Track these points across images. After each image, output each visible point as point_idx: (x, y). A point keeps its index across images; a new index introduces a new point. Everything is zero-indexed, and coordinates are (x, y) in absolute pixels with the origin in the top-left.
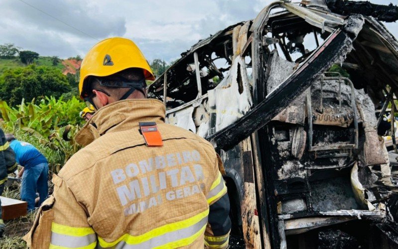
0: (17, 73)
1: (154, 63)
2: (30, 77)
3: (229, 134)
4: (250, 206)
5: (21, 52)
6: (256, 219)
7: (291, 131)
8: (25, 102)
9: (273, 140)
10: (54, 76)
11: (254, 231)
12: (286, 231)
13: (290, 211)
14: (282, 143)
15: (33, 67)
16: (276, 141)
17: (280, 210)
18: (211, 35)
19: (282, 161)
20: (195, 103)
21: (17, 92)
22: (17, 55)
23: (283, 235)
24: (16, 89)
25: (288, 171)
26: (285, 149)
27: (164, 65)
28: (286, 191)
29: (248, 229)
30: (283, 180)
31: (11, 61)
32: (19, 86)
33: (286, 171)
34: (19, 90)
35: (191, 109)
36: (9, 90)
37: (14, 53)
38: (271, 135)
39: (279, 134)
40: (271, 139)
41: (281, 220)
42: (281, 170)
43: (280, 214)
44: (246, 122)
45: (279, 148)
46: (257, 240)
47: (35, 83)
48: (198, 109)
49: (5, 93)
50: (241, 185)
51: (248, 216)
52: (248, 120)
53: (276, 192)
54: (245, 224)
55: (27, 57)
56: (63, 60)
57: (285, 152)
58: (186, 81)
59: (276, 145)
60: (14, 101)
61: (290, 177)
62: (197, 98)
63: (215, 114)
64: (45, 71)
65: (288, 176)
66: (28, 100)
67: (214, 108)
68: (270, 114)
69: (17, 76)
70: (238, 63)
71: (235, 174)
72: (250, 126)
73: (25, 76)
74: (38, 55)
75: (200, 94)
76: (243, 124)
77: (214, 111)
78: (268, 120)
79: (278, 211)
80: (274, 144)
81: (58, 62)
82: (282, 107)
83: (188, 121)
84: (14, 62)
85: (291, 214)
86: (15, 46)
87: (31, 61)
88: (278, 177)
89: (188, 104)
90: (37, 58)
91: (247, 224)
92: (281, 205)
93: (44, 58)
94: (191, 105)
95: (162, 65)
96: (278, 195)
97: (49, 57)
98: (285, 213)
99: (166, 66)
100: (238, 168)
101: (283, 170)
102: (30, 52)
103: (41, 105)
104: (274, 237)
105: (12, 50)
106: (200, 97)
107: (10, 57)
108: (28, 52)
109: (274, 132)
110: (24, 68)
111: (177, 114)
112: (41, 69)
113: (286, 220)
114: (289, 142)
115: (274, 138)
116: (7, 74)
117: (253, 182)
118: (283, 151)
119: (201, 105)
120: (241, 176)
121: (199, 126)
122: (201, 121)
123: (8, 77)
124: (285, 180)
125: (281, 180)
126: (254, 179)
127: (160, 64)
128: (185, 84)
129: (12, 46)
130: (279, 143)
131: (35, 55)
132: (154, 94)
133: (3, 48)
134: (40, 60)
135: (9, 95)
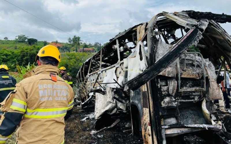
0: (27, 50)
1: (95, 44)
2: (32, 52)
3: (135, 82)
4: (146, 121)
5: (29, 39)
6: (149, 128)
7: (169, 81)
8: (30, 64)
9: (159, 85)
11: (148, 135)
12: (166, 134)
13: (168, 124)
15: (34, 47)
17: (162, 123)
18: (125, 30)
21: (26, 59)
22: (26, 40)
23: (164, 137)
24: (26, 58)
26: (166, 90)
27: (100, 45)
28: (166, 113)
29: (145, 133)
30: (164, 107)
31: (23, 43)
32: (27, 56)
33: (166, 102)
34: (27, 58)
35: (115, 69)
36: (22, 58)
37: (25, 39)
38: (158, 83)
39: (162, 82)
41: (163, 128)
43: (163, 126)
45: (162, 90)
46: (150, 139)
47: (35, 55)
48: (118, 69)
49: (20, 60)
50: (141, 109)
51: (145, 126)
52: (146, 75)
53: (161, 114)
54: (143, 131)
55: (32, 42)
56: (49, 43)
57: (166, 92)
60: (24, 63)
62: (117, 63)
63: (127, 71)
65: (167, 105)
66: (32, 63)
67: (127, 68)
69: (26, 51)
70: (140, 45)
71: (138, 103)
72: (147, 78)
73: (30, 51)
74: (37, 40)
75: (119, 60)
76: (143, 77)
80: (159, 88)
83: (113, 75)
84: (25, 44)
85: (169, 126)
86: (26, 36)
87: (33, 44)
88: (162, 106)
90: (36, 42)
92: (163, 120)
93: (40, 42)
95: (99, 45)
97: (42, 41)
98: (165, 125)
99: (101, 46)
100: (139, 100)
101: (164, 102)
102: (33, 39)
104: (160, 138)
105: (24, 38)
106: (119, 62)
107: (23, 41)
109: (159, 81)
110: (30, 47)
111: (107, 71)
112: (38, 48)
113: (166, 129)
114: (168, 87)
116: (21, 50)
117: (148, 108)
118: (164, 91)
119: (120, 66)
120: (141, 105)
121: (118, 77)
122: (120, 75)
123: (22, 51)
126: (148, 106)
127: (98, 45)
129: (24, 36)
130: (162, 87)
131: (36, 41)
132: (95, 60)
133: (20, 37)
134: (37, 43)
135: (22, 61)
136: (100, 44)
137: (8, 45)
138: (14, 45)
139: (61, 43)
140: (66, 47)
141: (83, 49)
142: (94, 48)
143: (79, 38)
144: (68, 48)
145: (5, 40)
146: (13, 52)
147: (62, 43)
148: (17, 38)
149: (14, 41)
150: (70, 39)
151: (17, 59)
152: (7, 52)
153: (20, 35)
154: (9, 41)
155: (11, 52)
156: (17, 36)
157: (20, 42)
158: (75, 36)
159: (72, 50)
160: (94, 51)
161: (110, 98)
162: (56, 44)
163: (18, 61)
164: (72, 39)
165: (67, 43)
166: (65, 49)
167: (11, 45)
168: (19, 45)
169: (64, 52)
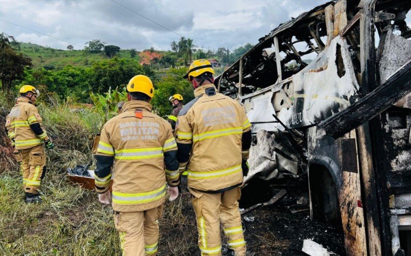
0: (104, 65)
1: (219, 52)
2: (113, 68)
3: (341, 121)
4: (352, 197)
5: (106, 46)
6: (359, 211)
7: (408, 118)
8: (111, 90)
9: (387, 127)
10: (133, 67)
11: (357, 224)
12: (399, 226)
13: (404, 205)
14: (397, 131)
15: (116, 60)
16: (390, 128)
17: (392, 204)
18: (293, 18)
19: (396, 150)
20: (274, 88)
21: (104, 81)
22: (102, 49)
23: (395, 231)
24: (103, 79)
25: (403, 161)
26: (401, 137)
27: (228, 53)
28: (401, 184)
29: (349, 221)
30: (397, 171)
31: (98, 55)
32: (105, 77)
33: (401, 162)
34: (105, 79)
35: (270, 94)
36: (97, 80)
38: (385, 121)
39: (393, 120)
40: (384, 126)
41: (394, 215)
42: (395, 161)
43: (392, 209)
44: (362, 107)
45: (394, 136)
46: (360, 233)
47: (118, 73)
48: (277, 95)
49: (94, 83)
50: (338, 174)
51: (349, 207)
52: (365, 106)
53: (389, 185)
54: (344, 215)
55: (111, 51)
56: (139, 52)
57: (401, 141)
58: (260, 67)
59: (390, 133)
60: (102, 89)
61: (405, 169)
62: (276, 83)
63: (303, 99)
64: (125, 62)
65: (403, 168)
66: (114, 88)
67: (302, 92)
68: (392, 97)
69: (103, 67)
70: (337, 44)
71: (330, 162)
72: (367, 112)
73: (110, 67)
74: (119, 48)
75: (280, 79)
76: (358, 110)
77: (301, 96)
78: (389, 105)
79: (390, 205)
80: (387, 131)
81: (135, 54)
82: (407, 90)
83: (266, 107)
84: (100, 56)
85: (407, 209)
86: (101, 42)
87: (114, 54)
88: (392, 168)
89: (266, 89)
90: (118, 51)
91: (347, 215)
92: (394, 198)
93: (124, 51)
94: (270, 90)
95: (226, 53)
96: (391, 188)
97: (128, 50)
98: (398, 208)
99: (230, 54)
100: (333, 156)
101: (397, 161)
102: (113, 46)
103: (123, 92)
104: (385, 232)
105: (99, 45)
106: (280, 82)
107: (97, 51)
108: (111, 46)
109: (387, 118)
110: (109, 60)
111: (253, 100)
112: (122, 61)
113: (400, 215)
114: (406, 130)
115: (387, 125)
116: (96, 66)
117: (357, 172)
118: (398, 140)
119: (282, 90)
120: (338, 164)
121: (279, 111)
122: (281, 106)
123: (97, 68)
124: (400, 171)
125: (395, 172)
126: (358, 169)
127: (224, 52)
128: (260, 69)
129: (99, 42)
130: (393, 131)
131: (117, 49)
132: (227, 79)
133: (92, 44)
134: (121, 53)
135: (98, 84)
136: (228, 51)
137: (74, 59)
138: (84, 59)
139: (159, 52)
140: (167, 59)
142: (216, 58)
143: (190, 42)
144: (172, 60)
145: (69, 50)
146: (83, 70)
147: (162, 52)
148: (88, 45)
149: (83, 50)
150: (174, 43)
151: (89, 82)
152: (73, 70)
153: (92, 41)
154: (76, 51)
155: (79, 69)
156: (87, 43)
157: (92, 52)
158: (183, 38)
159: (179, 64)
160: (216, 64)
161: (264, 150)
162: (150, 54)
163: (92, 85)
164: (177, 43)
165: (169, 51)
166: (166, 63)
167: (79, 58)
168: (91, 58)
169: (166, 67)
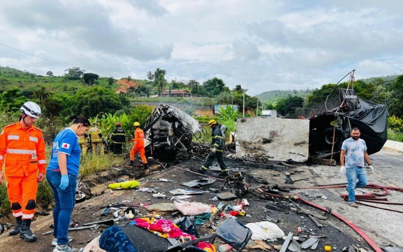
0: (85, 94)
1: (189, 83)
2: (94, 99)
5: (85, 74)
10: (111, 97)
15: (96, 90)
21: (85, 109)
22: (81, 76)
24: (85, 107)
31: (77, 81)
32: (87, 105)
34: (87, 108)
36: (80, 107)
37: (80, 75)
47: (97, 103)
49: (77, 110)
55: (90, 79)
56: (117, 80)
64: (104, 91)
74: (98, 76)
81: (113, 82)
84: (79, 82)
86: (81, 70)
87: (93, 82)
90: (97, 79)
93: (103, 79)
97: (106, 78)
99: (199, 85)
102: (92, 74)
105: (78, 73)
107: (76, 78)
108: (90, 74)
112: (101, 91)
129: (78, 69)
131: (96, 77)
133: (71, 71)
134: (99, 81)
135: (80, 111)
137: (53, 85)
138: (63, 85)
139: (135, 81)
140: (143, 88)
141: (170, 92)
142: (187, 89)
143: (164, 72)
144: (147, 90)
145: (48, 76)
146: (65, 98)
147: (138, 80)
148: (67, 72)
149: (62, 77)
150: (150, 73)
151: (72, 109)
153: (71, 68)
154: (55, 77)
155: (61, 97)
156: (67, 70)
157: (71, 79)
158: (158, 69)
159: (153, 93)
160: (187, 94)
162: (128, 83)
163: (74, 111)
164: (153, 73)
165: (146, 80)
166: (142, 92)
167: (58, 84)
168: (70, 85)
169: (141, 96)
